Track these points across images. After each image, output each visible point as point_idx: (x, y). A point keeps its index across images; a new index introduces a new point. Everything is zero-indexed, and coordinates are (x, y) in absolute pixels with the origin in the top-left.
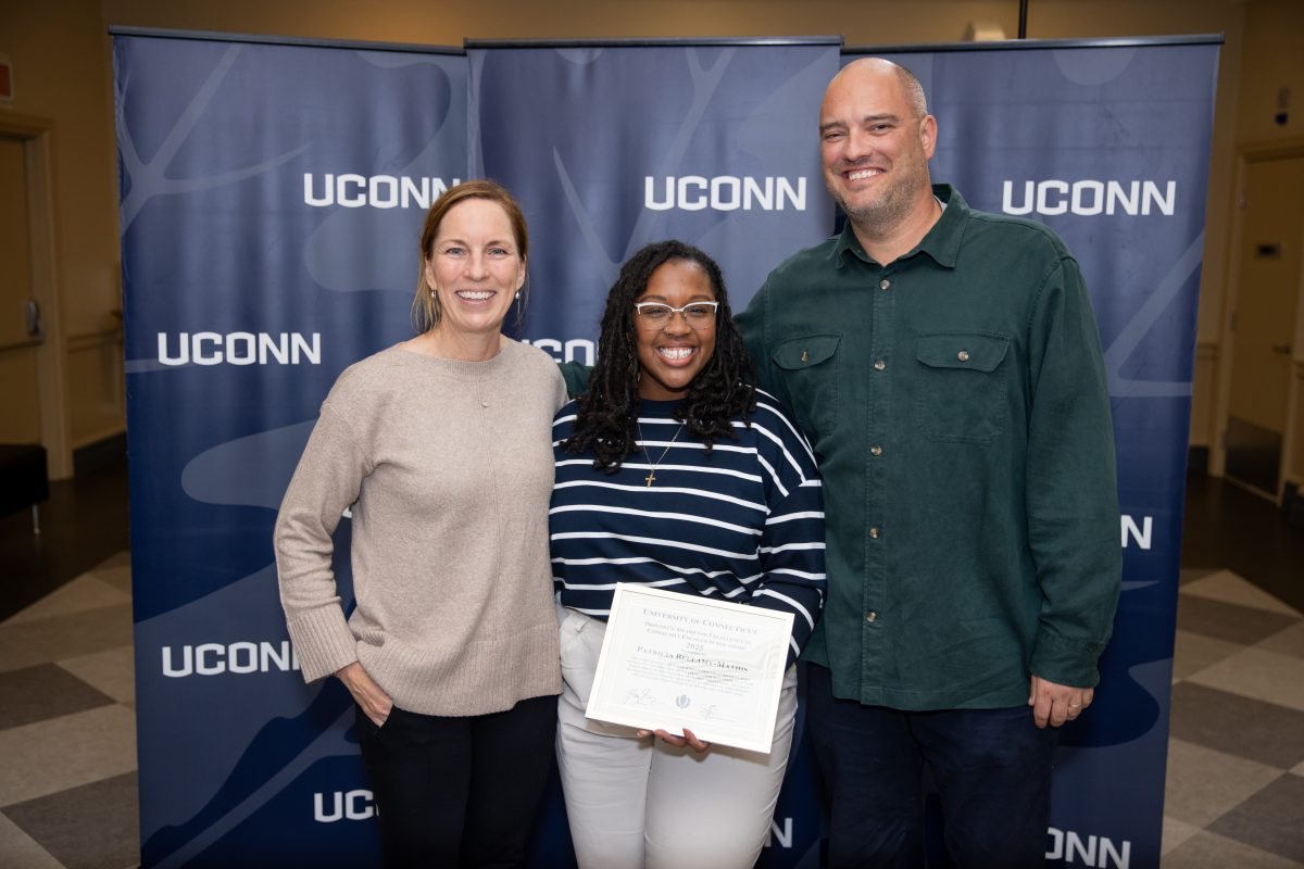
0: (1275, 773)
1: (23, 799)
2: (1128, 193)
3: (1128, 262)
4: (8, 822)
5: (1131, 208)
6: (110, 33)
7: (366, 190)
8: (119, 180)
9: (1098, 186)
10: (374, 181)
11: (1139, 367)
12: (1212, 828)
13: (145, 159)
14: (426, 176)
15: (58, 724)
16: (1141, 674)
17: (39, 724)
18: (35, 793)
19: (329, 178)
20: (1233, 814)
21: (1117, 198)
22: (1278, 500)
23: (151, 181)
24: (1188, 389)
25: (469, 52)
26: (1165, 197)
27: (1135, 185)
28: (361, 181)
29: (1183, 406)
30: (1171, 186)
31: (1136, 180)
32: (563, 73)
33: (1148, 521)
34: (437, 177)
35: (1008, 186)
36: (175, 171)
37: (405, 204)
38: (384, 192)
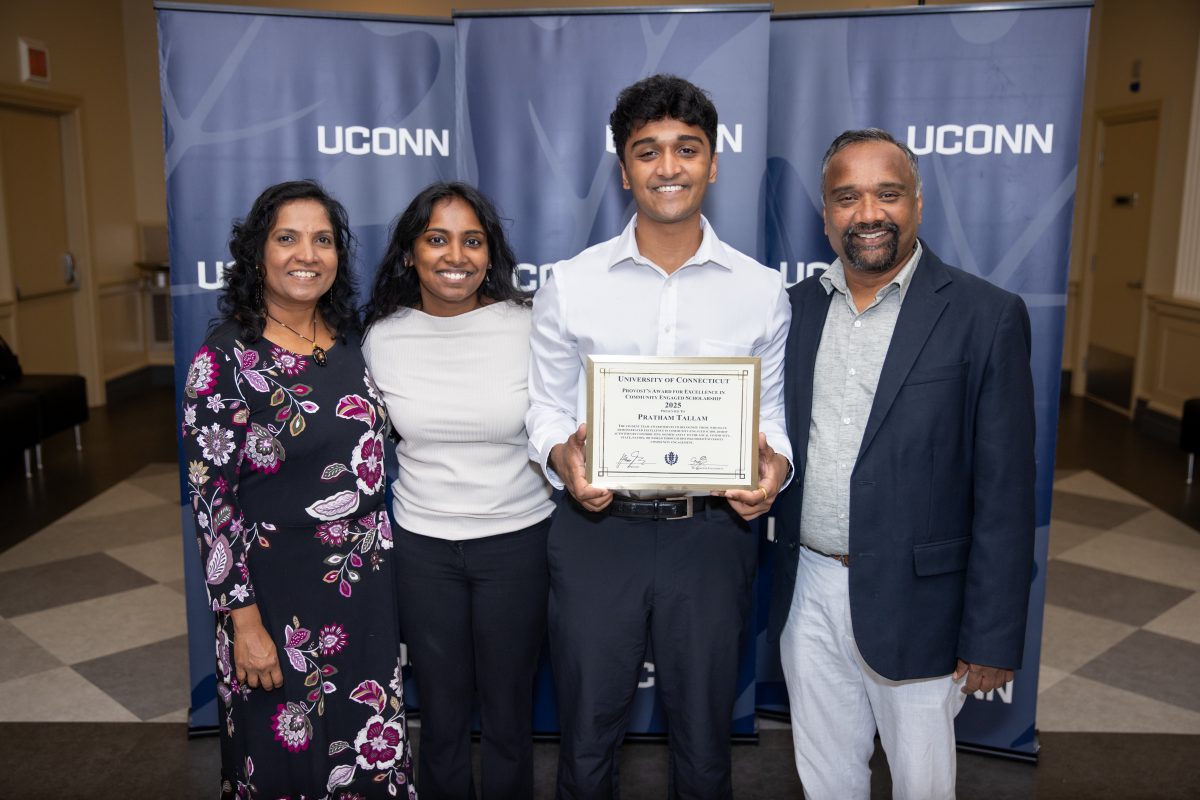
0: (1130, 630)
1: (87, 658)
2: (1013, 134)
3: (1012, 192)
4: (78, 676)
5: (1016, 148)
6: (155, 8)
7: (369, 140)
8: (164, 133)
9: (987, 129)
10: (377, 132)
12: (1079, 672)
13: (184, 115)
14: (419, 127)
15: (111, 600)
17: (95, 601)
18: (96, 654)
19: (339, 130)
20: (1095, 662)
21: (1004, 140)
22: (1131, 414)
23: (190, 133)
24: (1063, 300)
25: (457, 21)
26: (1044, 137)
27: (1019, 128)
28: (365, 132)
29: (1059, 313)
30: (1050, 128)
31: (1020, 123)
32: (535, 38)
35: (912, 130)
36: (210, 125)
37: (403, 152)
38: (385, 141)
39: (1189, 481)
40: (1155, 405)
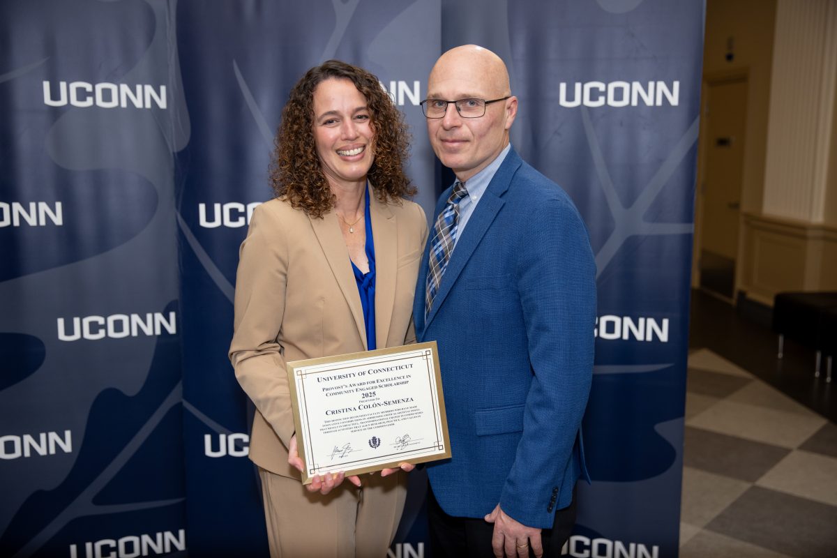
0: (746, 486)
2: (646, 90)
3: (646, 138)
5: (649, 101)
7: (93, 94)
9: (625, 86)
10: (99, 87)
11: (657, 214)
12: (709, 527)
14: (139, 84)
16: (664, 429)
19: (63, 85)
20: (721, 516)
21: (639, 94)
22: (733, 302)
24: (691, 228)
26: (672, 93)
27: (651, 84)
28: (89, 87)
29: (688, 239)
30: (676, 85)
31: (652, 80)
33: (666, 322)
34: (148, 84)
35: (563, 86)
37: (124, 104)
38: (107, 95)
39: (780, 355)
40: (752, 296)
